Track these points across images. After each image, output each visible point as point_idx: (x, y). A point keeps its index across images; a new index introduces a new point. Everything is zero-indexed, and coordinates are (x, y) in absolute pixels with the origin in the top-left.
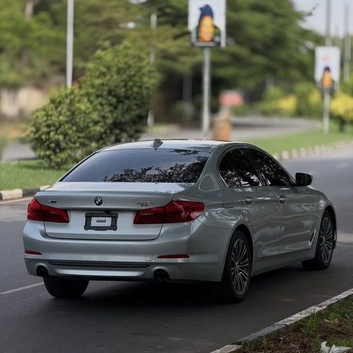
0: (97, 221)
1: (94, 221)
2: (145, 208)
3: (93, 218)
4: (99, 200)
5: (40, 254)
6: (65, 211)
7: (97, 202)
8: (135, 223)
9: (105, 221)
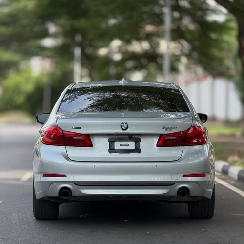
0: (121, 145)
1: (117, 145)
2: (169, 132)
3: (115, 142)
4: (126, 126)
5: (65, 176)
6: (88, 136)
7: (124, 128)
8: (158, 146)
9: (129, 145)
